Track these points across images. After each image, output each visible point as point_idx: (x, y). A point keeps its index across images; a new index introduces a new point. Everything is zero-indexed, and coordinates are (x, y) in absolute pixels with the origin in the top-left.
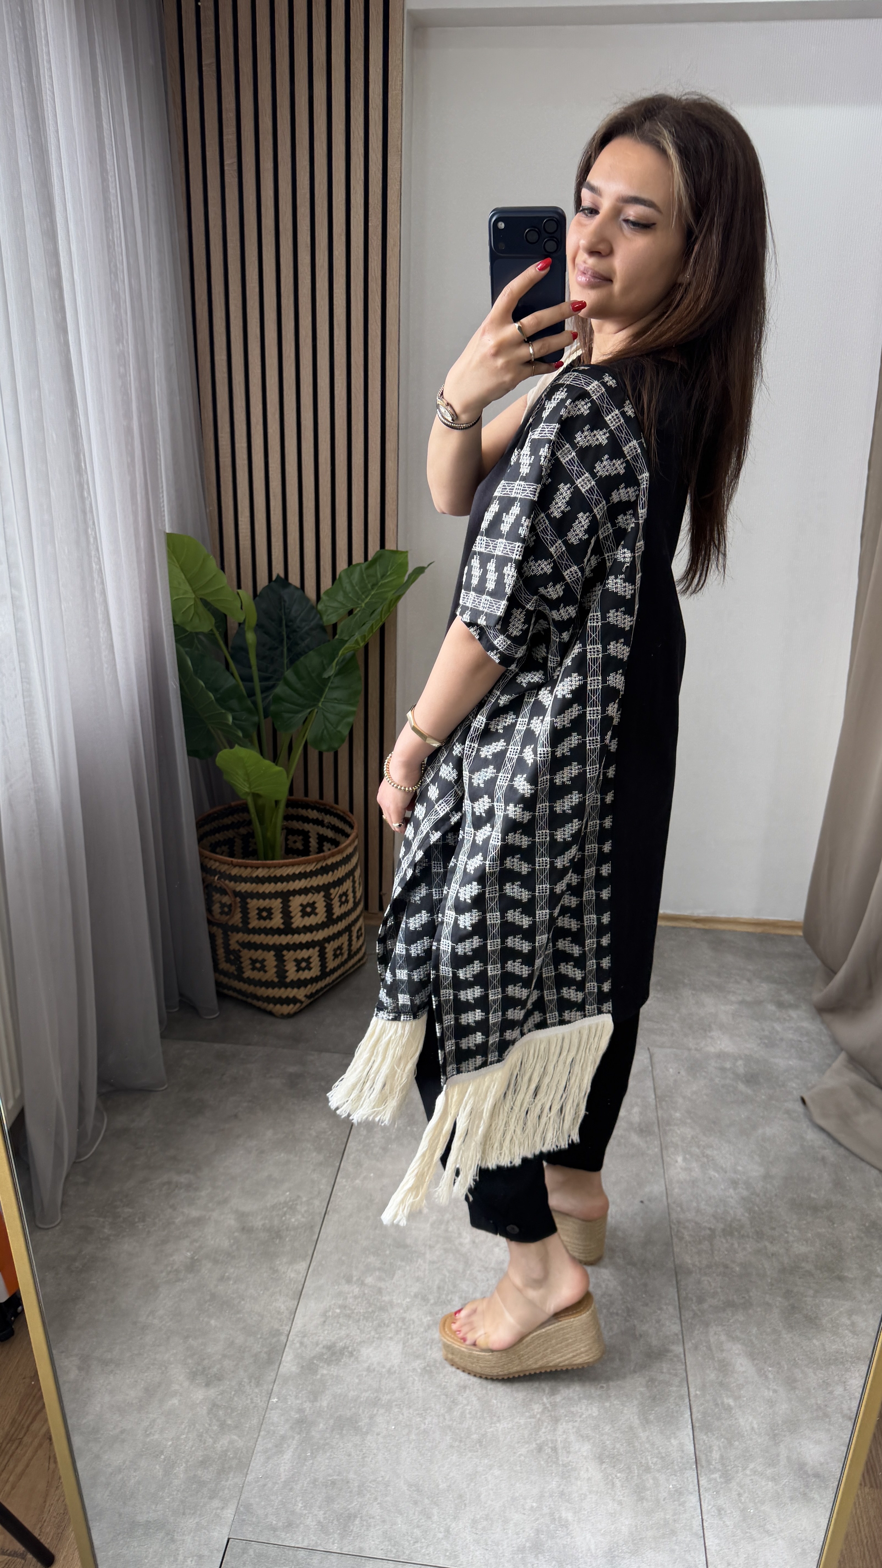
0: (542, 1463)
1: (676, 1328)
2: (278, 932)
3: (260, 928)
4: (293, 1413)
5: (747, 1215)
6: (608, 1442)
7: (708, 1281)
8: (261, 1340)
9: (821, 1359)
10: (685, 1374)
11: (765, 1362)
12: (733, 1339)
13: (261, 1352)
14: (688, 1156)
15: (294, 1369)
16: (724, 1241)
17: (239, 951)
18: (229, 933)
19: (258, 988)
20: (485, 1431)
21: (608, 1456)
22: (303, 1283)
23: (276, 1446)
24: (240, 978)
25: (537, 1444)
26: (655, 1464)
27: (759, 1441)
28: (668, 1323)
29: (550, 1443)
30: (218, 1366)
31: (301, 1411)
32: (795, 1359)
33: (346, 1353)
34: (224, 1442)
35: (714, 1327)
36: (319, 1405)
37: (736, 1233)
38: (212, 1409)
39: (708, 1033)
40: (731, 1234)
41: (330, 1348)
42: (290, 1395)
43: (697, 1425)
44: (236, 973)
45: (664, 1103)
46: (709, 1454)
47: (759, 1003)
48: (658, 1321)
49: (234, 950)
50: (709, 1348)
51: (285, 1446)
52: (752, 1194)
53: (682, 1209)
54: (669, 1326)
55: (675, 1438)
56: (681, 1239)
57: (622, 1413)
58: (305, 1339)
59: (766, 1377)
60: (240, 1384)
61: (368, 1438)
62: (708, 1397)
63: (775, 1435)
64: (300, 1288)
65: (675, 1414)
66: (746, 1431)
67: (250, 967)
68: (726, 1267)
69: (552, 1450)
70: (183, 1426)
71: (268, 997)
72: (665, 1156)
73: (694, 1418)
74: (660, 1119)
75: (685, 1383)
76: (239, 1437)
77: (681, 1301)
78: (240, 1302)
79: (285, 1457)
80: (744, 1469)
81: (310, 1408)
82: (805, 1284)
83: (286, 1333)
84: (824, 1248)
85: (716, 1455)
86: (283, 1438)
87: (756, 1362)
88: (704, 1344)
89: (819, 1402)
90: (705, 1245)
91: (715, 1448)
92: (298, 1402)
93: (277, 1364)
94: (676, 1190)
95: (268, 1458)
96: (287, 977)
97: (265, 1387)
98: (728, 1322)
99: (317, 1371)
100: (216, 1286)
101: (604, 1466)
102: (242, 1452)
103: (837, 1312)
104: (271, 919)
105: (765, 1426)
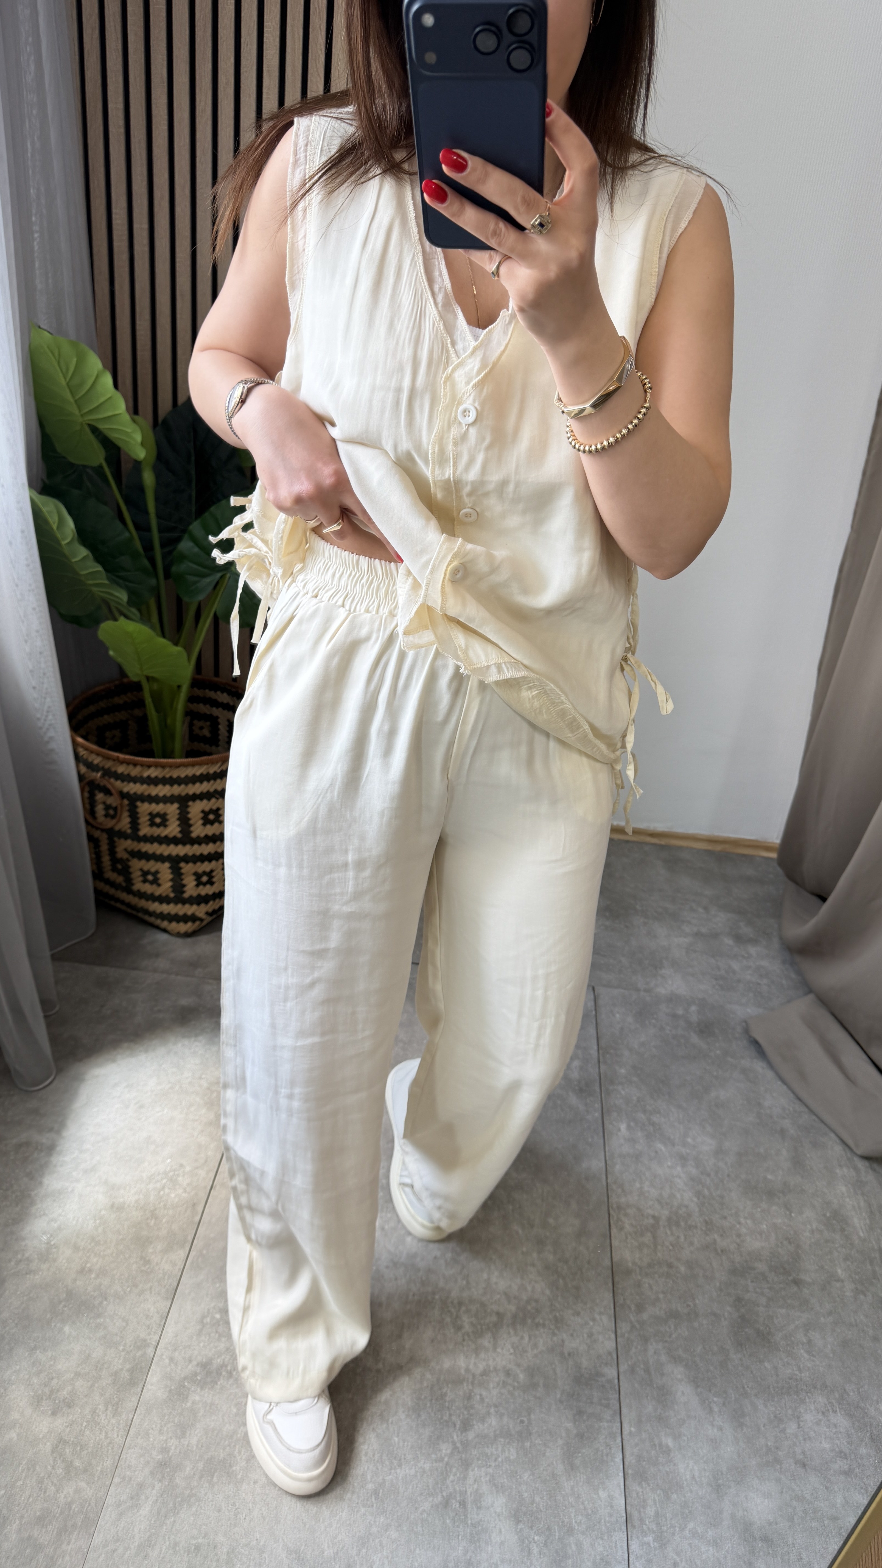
0: (448, 1521)
1: (610, 1345)
2: (175, 841)
3: (152, 836)
4: (154, 1453)
5: (695, 1199)
6: (526, 1495)
7: (649, 1284)
8: (123, 1354)
9: (773, 1387)
10: (618, 1405)
11: (710, 1391)
12: (676, 1360)
13: (122, 1369)
14: (632, 1124)
15: (159, 1394)
16: (669, 1232)
17: (128, 860)
18: (116, 839)
19: (150, 902)
20: (383, 1479)
21: (525, 1514)
22: (179, 1277)
23: (132, 1498)
24: (129, 890)
25: (443, 1496)
26: (579, 1524)
27: (700, 1494)
28: (601, 1338)
29: (458, 1495)
30: (70, 1388)
31: (165, 1450)
32: (744, 1388)
33: (224, 1373)
34: (69, 1490)
35: (654, 1344)
36: (186, 1443)
37: (682, 1224)
38: (57, 1447)
39: (659, 969)
40: (678, 1224)
41: (204, 1365)
42: (152, 1429)
43: (630, 1472)
44: (124, 884)
45: (608, 1056)
46: (642, 1510)
47: (715, 936)
48: (591, 1335)
49: (121, 859)
50: (647, 1371)
51: (143, 1497)
52: (702, 1173)
53: (623, 1191)
54: (603, 1342)
55: (604, 1489)
56: (621, 1229)
57: (544, 1455)
58: (177, 1353)
59: (711, 1410)
60: (94, 1412)
61: (243, 1488)
62: (644, 1435)
63: (719, 1486)
64: (176, 1284)
65: (605, 1458)
66: (686, 1480)
67: (141, 879)
68: (670, 1266)
69: (460, 1503)
70: (20, 1468)
71: (161, 913)
72: (605, 1122)
73: (627, 1463)
74: (602, 1077)
75: (619, 1417)
76: (88, 1484)
77: (617, 1309)
78: (101, 1303)
79: (141, 1512)
80: (682, 1530)
81: (176, 1447)
82: (758, 1290)
83: (154, 1343)
84: (780, 1245)
85: (650, 1511)
86: (141, 1486)
87: (699, 1390)
88: (642, 1366)
89: (769, 1444)
90: (647, 1238)
91: (650, 1502)
92: (162, 1438)
93: (141, 1386)
94: (618, 1167)
95: (121, 1514)
96: (184, 892)
97: (124, 1416)
98: (670, 1336)
99: (187, 1398)
100: (75, 1280)
101: (520, 1526)
102: (89, 1504)
103: (792, 1326)
104: (166, 826)
105: (708, 1474)
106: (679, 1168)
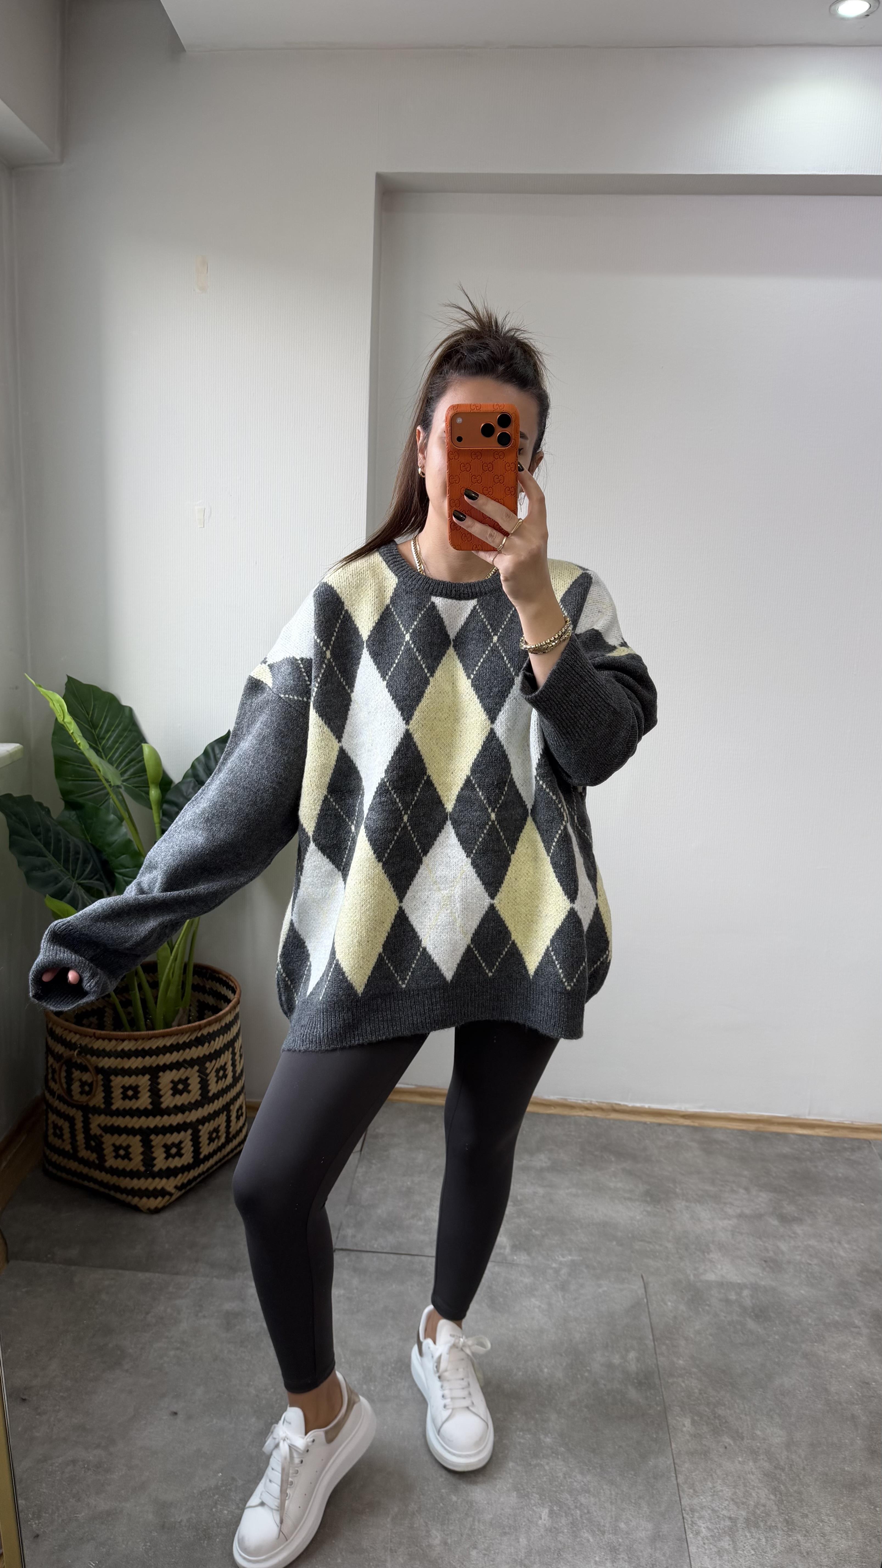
14: (696, 1418)
39: (706, 1254)
45: (664, 1346)
47: (759, 1216)
56: (697, 1533)
72: (668, 1417)
106: (751, 1464)
